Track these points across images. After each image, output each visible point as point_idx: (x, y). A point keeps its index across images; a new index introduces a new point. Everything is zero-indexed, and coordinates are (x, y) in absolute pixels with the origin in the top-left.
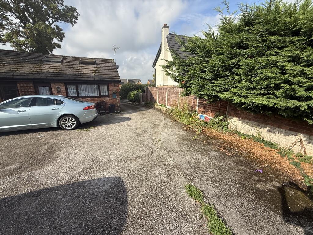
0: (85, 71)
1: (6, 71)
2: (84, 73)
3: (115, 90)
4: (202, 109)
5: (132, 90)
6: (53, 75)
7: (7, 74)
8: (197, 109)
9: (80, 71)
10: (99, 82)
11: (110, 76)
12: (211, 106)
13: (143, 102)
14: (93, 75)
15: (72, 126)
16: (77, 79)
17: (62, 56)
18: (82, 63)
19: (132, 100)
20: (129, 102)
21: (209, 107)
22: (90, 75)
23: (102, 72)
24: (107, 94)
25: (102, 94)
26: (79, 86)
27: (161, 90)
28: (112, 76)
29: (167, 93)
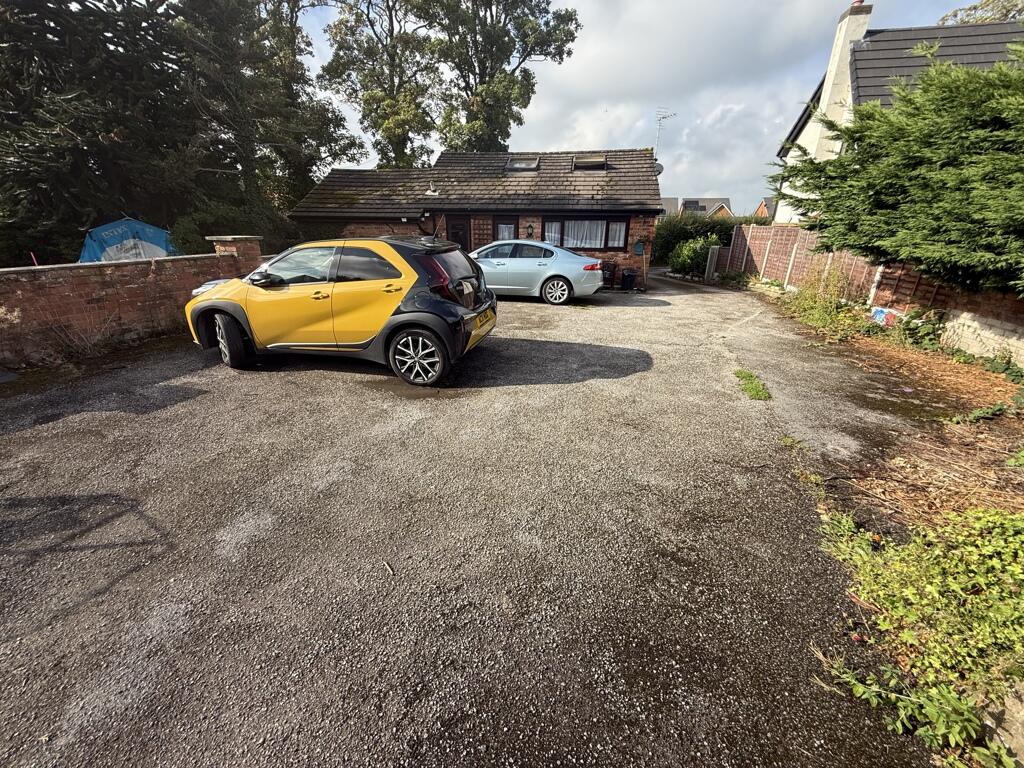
0: (582, 188)
1: (458, 196)
2: (581, 192)
3: (645, 233)
4: (888, 294)
5: (687, 236)
6: (525, 202)
7: (462, 202)
8: (873, 291)
9: (572, 188)
10: (610, 213)
11: (638, 197)
12: (914, 282)
13: (716, 274)
14: (599, 197)
15: (560, 298)
16: (567, 207)
17: (538, 154)
18: (578, 167)
19: (683, 269)
20: (671, 274)
21: (910, 286)
22: (593, 198)
23: (618, 188)
24: (622, 244)
25: (610, 244)
26: (566, 223)
27: (782, 235)
28: (643, 197)
29: (796, 245)
